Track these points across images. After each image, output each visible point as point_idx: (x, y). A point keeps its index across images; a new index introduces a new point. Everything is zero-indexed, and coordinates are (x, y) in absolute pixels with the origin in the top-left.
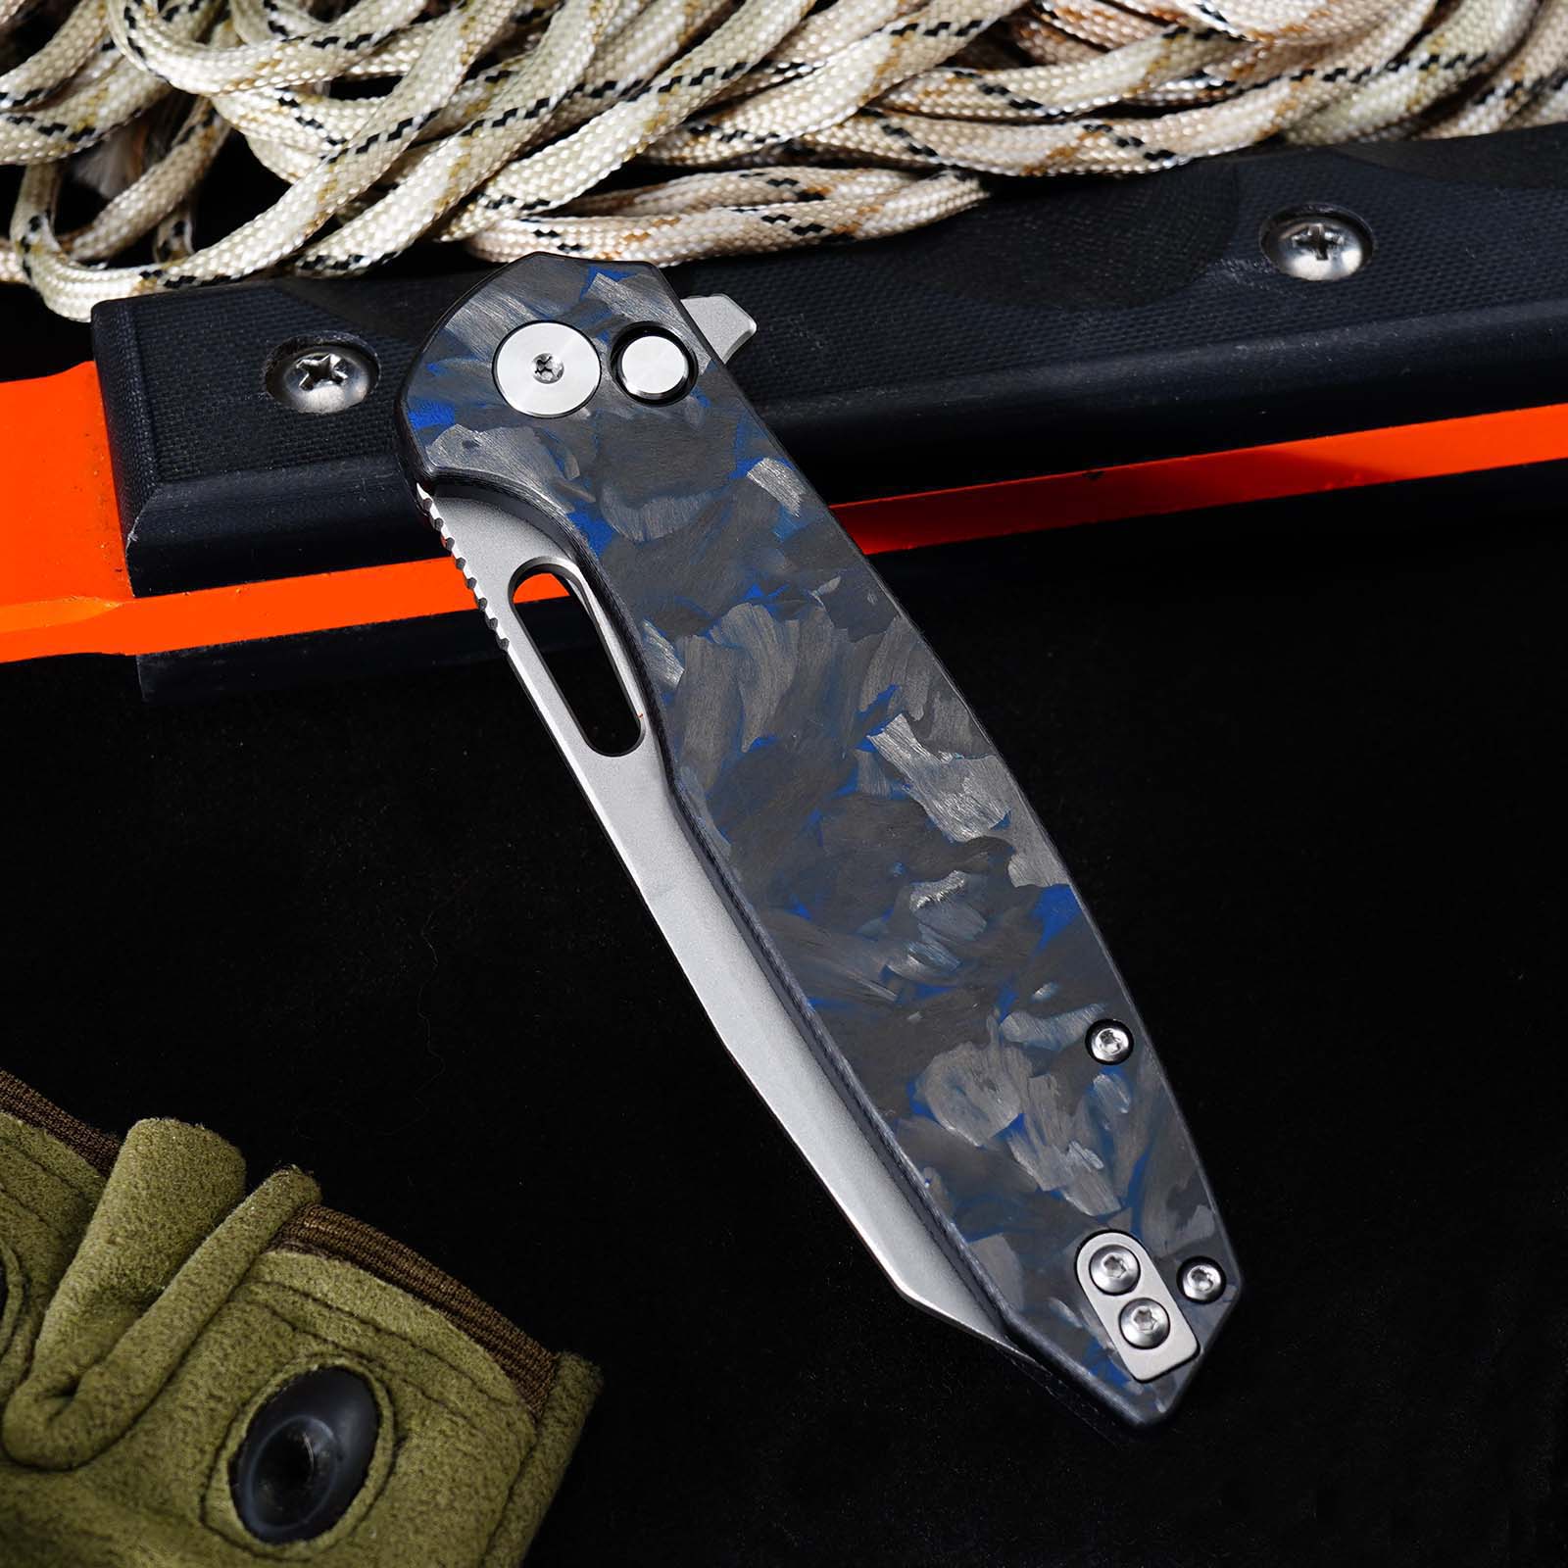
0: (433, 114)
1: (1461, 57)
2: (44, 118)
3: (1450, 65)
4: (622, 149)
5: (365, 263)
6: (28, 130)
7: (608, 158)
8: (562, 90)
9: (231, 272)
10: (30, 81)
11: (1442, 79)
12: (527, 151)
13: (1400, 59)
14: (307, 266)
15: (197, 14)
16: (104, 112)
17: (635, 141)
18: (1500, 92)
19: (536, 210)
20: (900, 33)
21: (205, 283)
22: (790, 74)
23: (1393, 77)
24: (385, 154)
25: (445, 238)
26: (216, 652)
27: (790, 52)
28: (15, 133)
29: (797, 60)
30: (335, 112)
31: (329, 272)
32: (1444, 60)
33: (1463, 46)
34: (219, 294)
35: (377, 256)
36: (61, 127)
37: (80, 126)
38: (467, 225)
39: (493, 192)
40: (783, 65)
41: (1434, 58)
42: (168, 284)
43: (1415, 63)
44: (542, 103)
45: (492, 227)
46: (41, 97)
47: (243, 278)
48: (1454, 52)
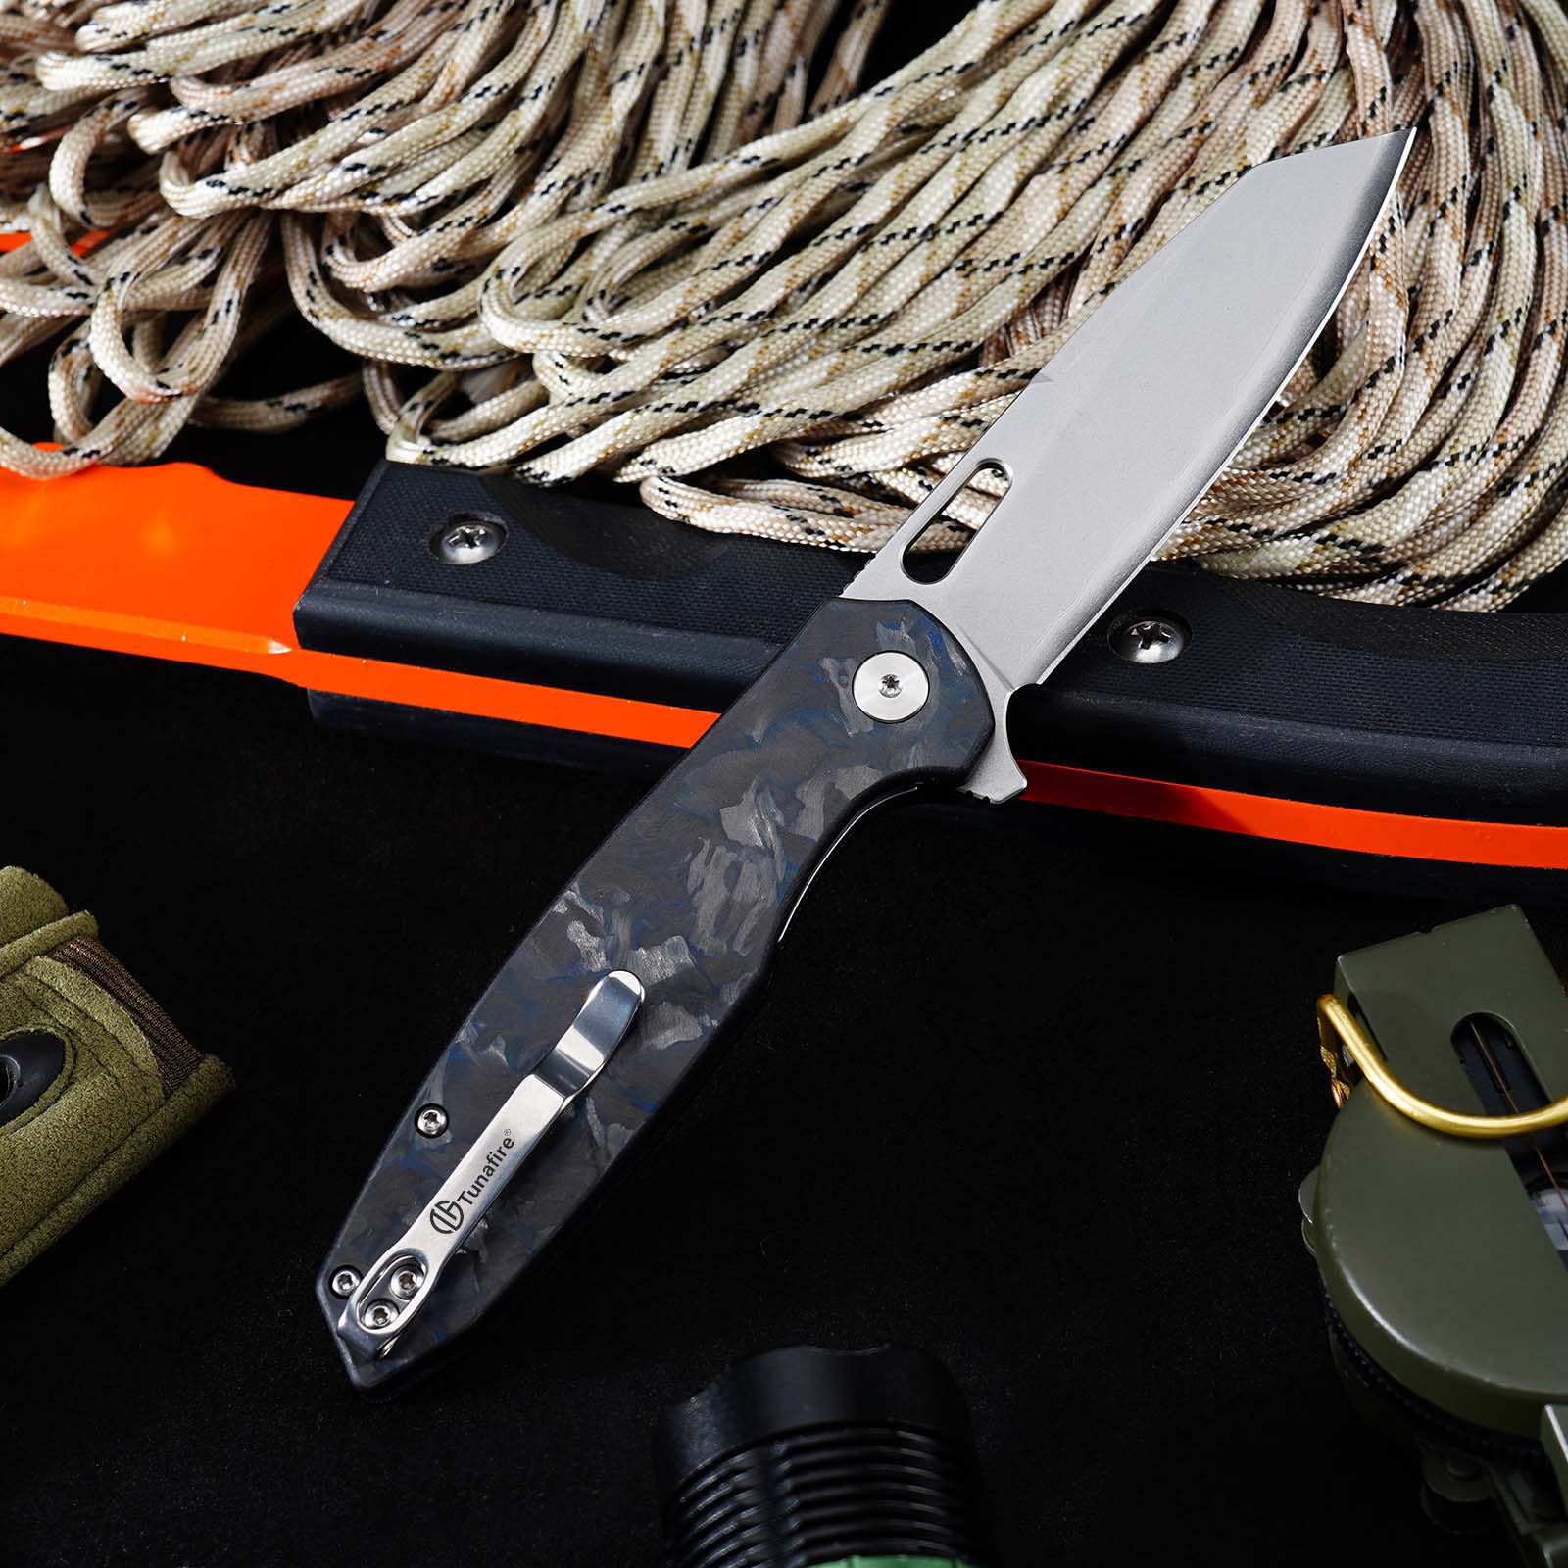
0: (625, 394)
1: (1356, 542)
2: (427, 338)
3: (1342, 546)
4: (727, 446)
5: (551, 478)
6: (414, 344)
7: (718, 450)
8: (710, 399)
9: (470, 464)
10: (430, 313)
11: (1336, 555)
12: (672, 434)
13: (1308, 529)
14: (523, 472)
15: (562, 298)
16: (470, 344)
17: (737, 443)
18: (1400, 578)
19: (667, 473)
20: (946, 419)
21: (453, 466)
22: (876, 428)
23: (1296, 541)
24: (585, 411)
25: (619, 480)
26: (355, 701)
27: (877, 415)
28: (405, 344)
29: (879, 420)
30: (580, 379)
31: (532, 481)
32: (1340, 540)
33: (1360, 534)
34: (455, 474)
35: (559, 476)
36: (436, 347)
37: (449, 349)
38: (630, 474)
39: (646, 456)
40: (870, 421)
41: (1333, 537)
42: (434, 460)
43: (1316, 536)
44: (693, 404)
45: (646, 479)
46: (436, 325)
47: (476, 469)
48: (1351, 537)
